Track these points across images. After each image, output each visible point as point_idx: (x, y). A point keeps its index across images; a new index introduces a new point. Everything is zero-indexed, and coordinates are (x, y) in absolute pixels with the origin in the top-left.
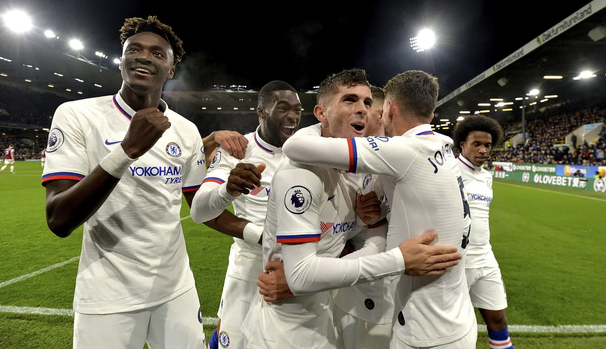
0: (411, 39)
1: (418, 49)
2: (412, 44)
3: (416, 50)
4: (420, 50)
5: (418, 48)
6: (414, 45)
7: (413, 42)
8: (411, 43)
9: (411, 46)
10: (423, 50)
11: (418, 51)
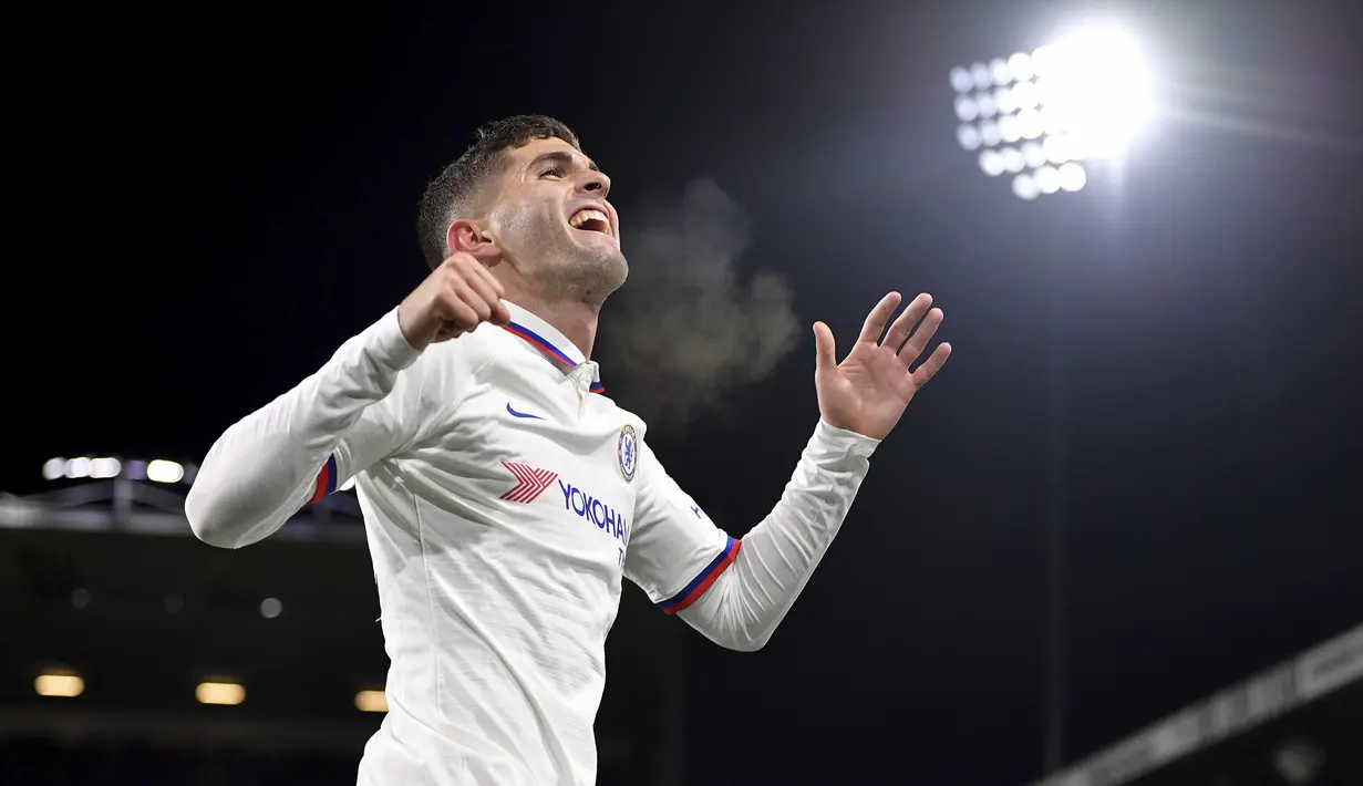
0: (960, 79)
1: (1029, 171)
2: (977, 122)
3: (1007, 178)
4: (1046, 183)
5: (1033, 155)
6: (990, 134)
7: (985, 105)
8: (965, 109)
9: (968, 138)
10: (1073, 181)
11: (1025, 188)
